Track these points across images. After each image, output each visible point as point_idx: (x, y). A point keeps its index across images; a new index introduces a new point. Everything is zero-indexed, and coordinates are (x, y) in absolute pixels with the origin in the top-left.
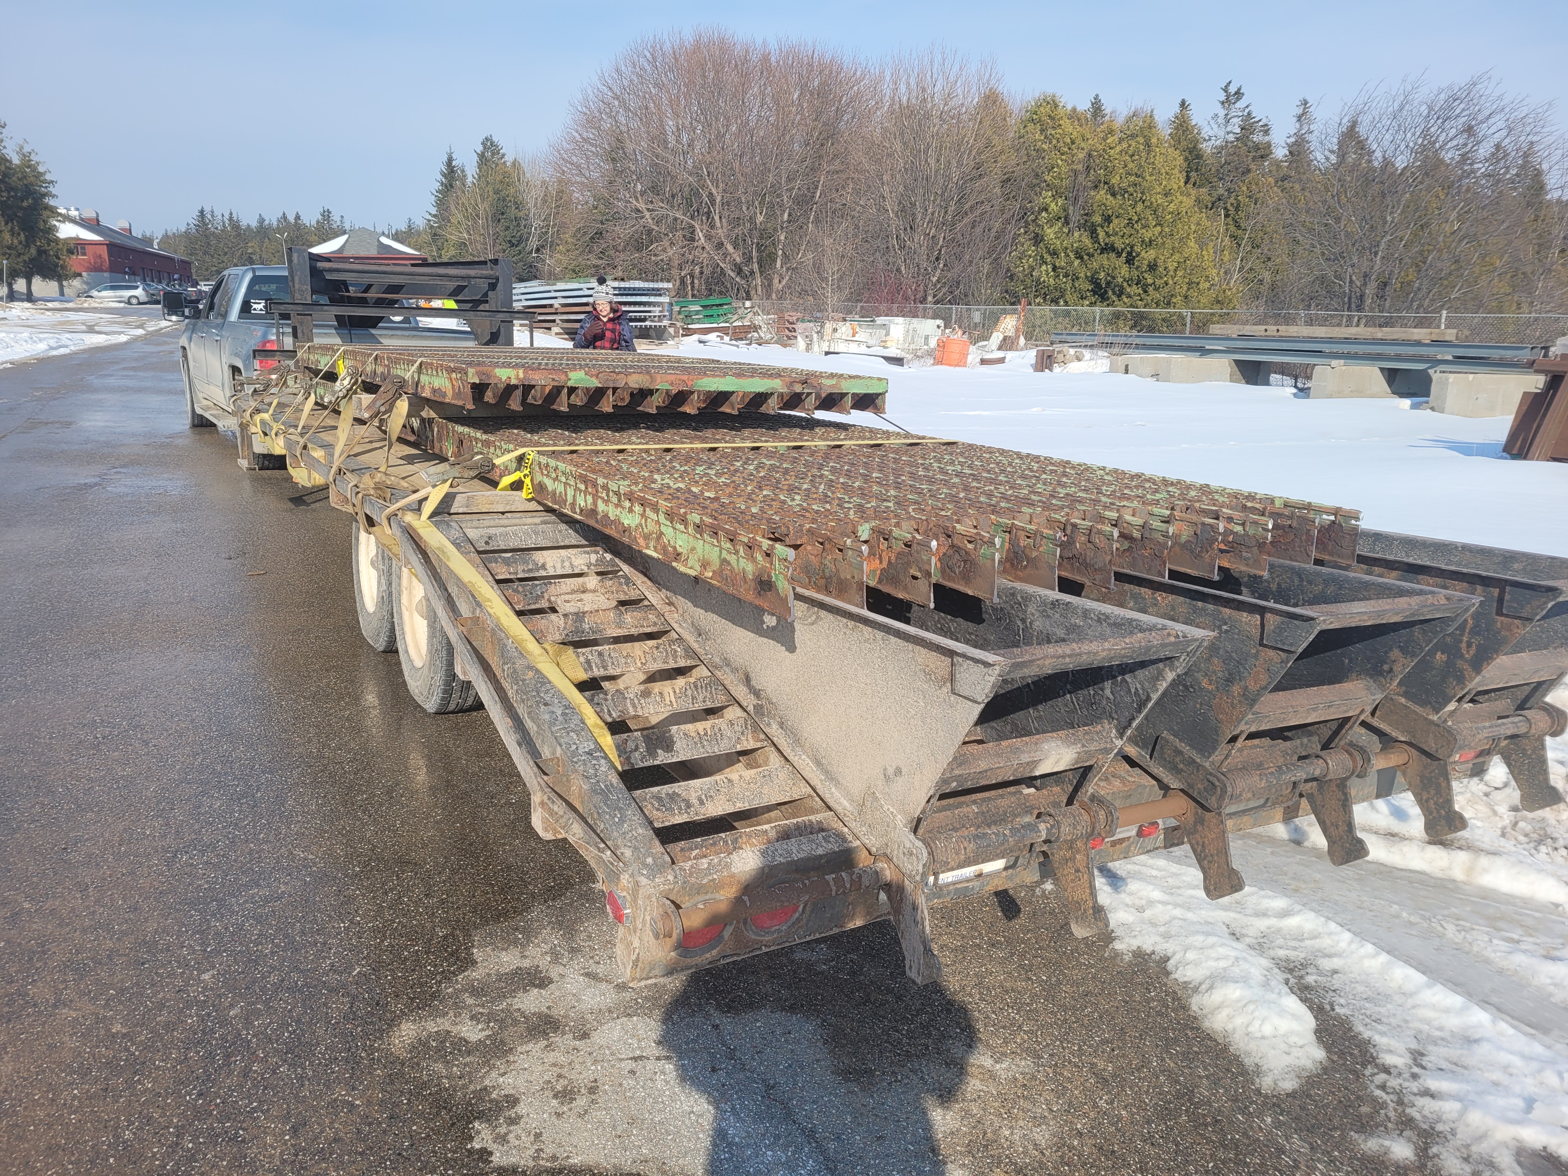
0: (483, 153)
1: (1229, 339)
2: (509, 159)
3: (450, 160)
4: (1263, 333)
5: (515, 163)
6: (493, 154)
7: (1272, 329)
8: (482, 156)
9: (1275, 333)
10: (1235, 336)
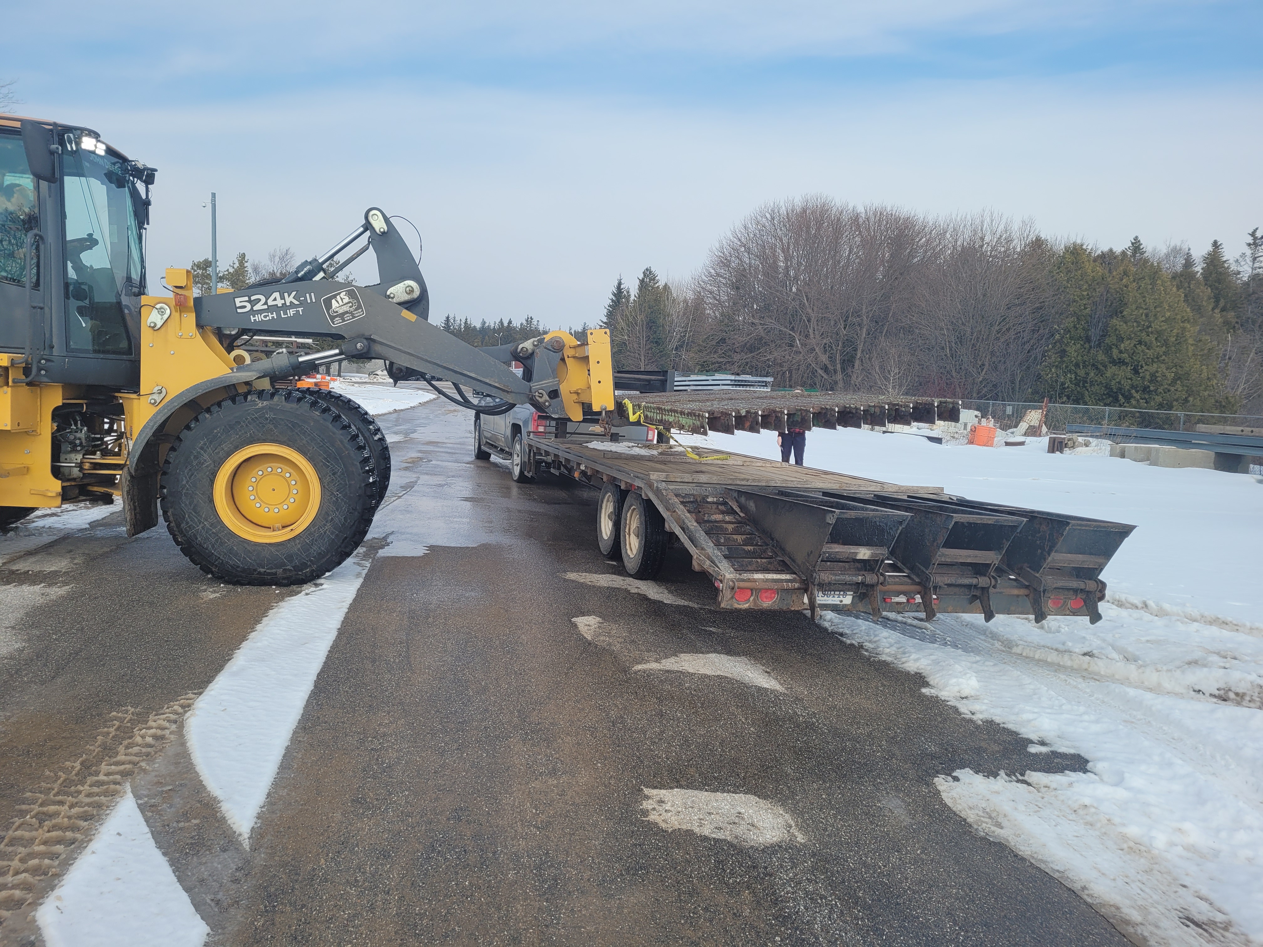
0: (643, 279)
1: (1212, 436)
2: (661, 284)
3: (620, 284)
4: (1240, 433)
5: (666, 286)
6: (650, 279)
7: (1247, 430)
8: (642, 281)
9: (1250, 434)
10: (1217, 434)
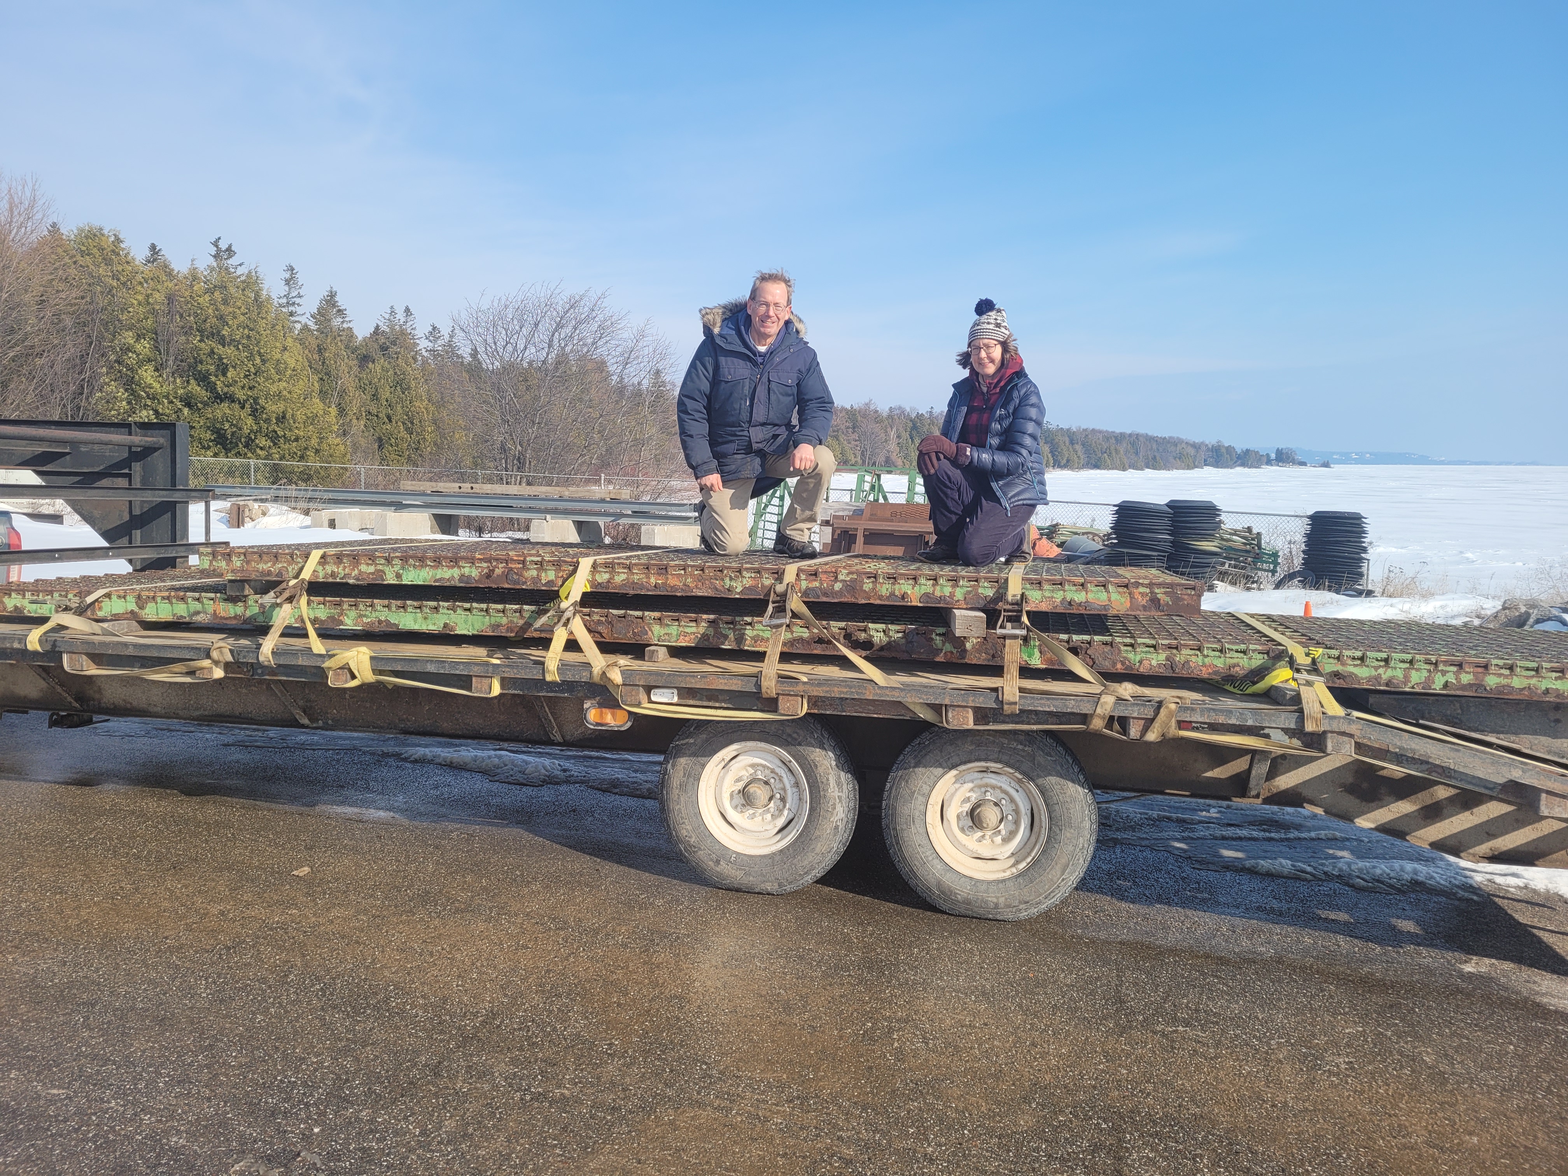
1: (424, 494)
4: (458, 490)
7: (466, 487)
9: (470, 491)
10: (429, 492)
